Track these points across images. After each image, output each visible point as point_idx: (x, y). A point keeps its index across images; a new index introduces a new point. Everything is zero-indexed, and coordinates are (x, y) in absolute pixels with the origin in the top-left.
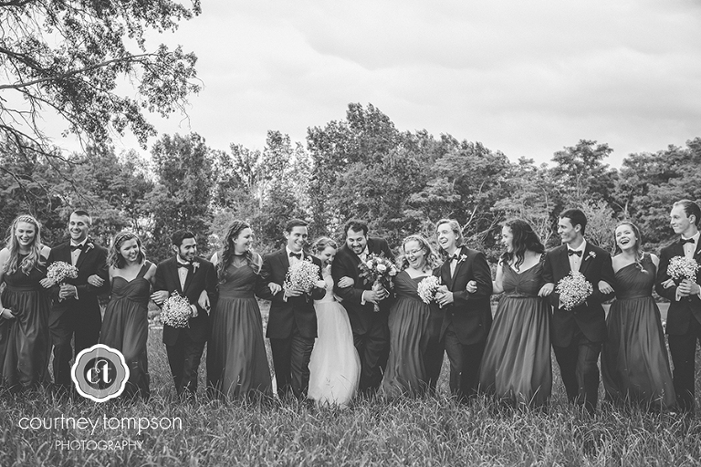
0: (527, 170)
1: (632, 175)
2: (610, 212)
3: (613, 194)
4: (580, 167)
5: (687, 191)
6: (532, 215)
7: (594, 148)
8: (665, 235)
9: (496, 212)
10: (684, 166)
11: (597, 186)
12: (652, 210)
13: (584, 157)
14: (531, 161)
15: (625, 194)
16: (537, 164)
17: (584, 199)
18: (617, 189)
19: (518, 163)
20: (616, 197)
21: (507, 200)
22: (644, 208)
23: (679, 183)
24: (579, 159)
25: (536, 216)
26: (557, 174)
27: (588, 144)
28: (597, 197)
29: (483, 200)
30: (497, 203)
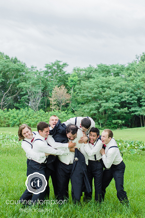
0: (34, 71)
1: (75, 76)
2: (66, 90)
3: (67, 83)
4: (55, 72)
5: (96, 85)
6: (34, 90)
7: (61, 64)
8: (87, 102)
9: (20, 88)
10: (95, 74)
11: (61, 79)
12: (82, 91)
13: (58, 67)
14: (36, 68)
15: (72, 83)
16: (38, 69)
17: (56, 85)
18: (69, 82)
19: (30, 67)
20: (68, 84)
21: (24, 83)
22: (80, 90)
23: (93, 81)
24: (55, 68)
25: (36, 90)
26: (46, 73)
27: (59, 62)
28: (61, 84)
29: (14, 82)
30: (20, 84)
